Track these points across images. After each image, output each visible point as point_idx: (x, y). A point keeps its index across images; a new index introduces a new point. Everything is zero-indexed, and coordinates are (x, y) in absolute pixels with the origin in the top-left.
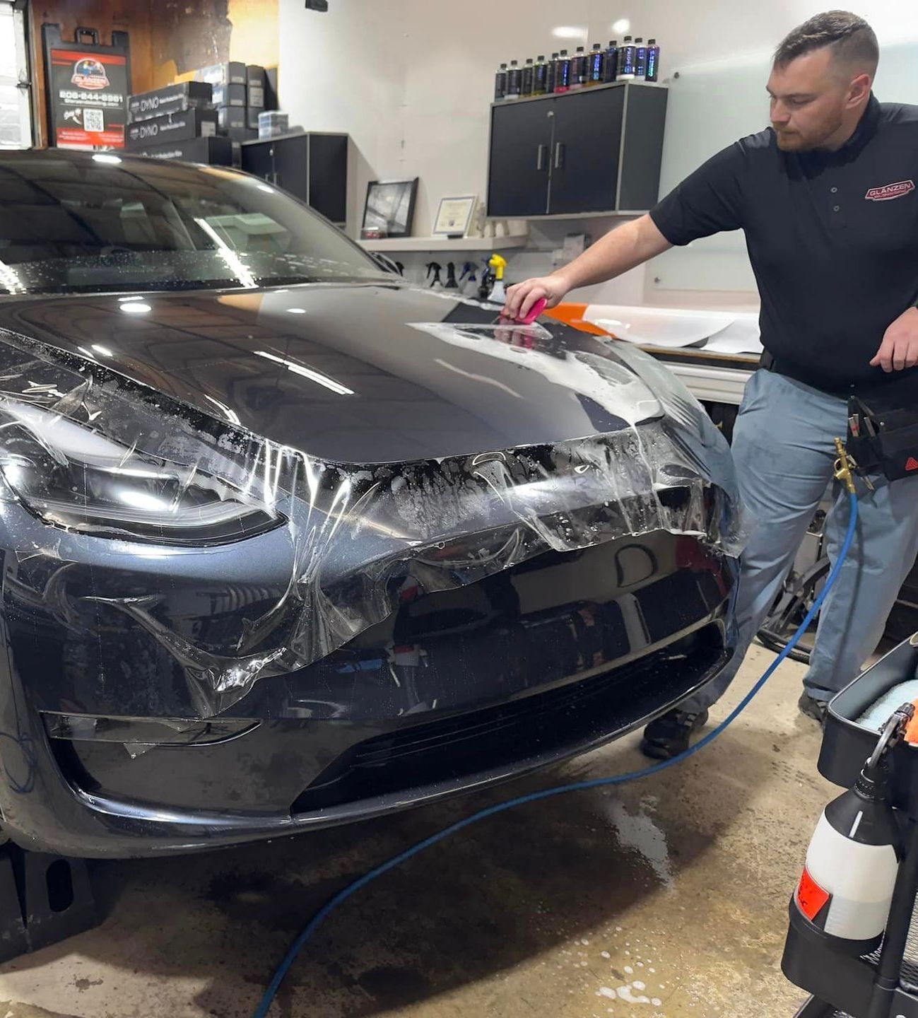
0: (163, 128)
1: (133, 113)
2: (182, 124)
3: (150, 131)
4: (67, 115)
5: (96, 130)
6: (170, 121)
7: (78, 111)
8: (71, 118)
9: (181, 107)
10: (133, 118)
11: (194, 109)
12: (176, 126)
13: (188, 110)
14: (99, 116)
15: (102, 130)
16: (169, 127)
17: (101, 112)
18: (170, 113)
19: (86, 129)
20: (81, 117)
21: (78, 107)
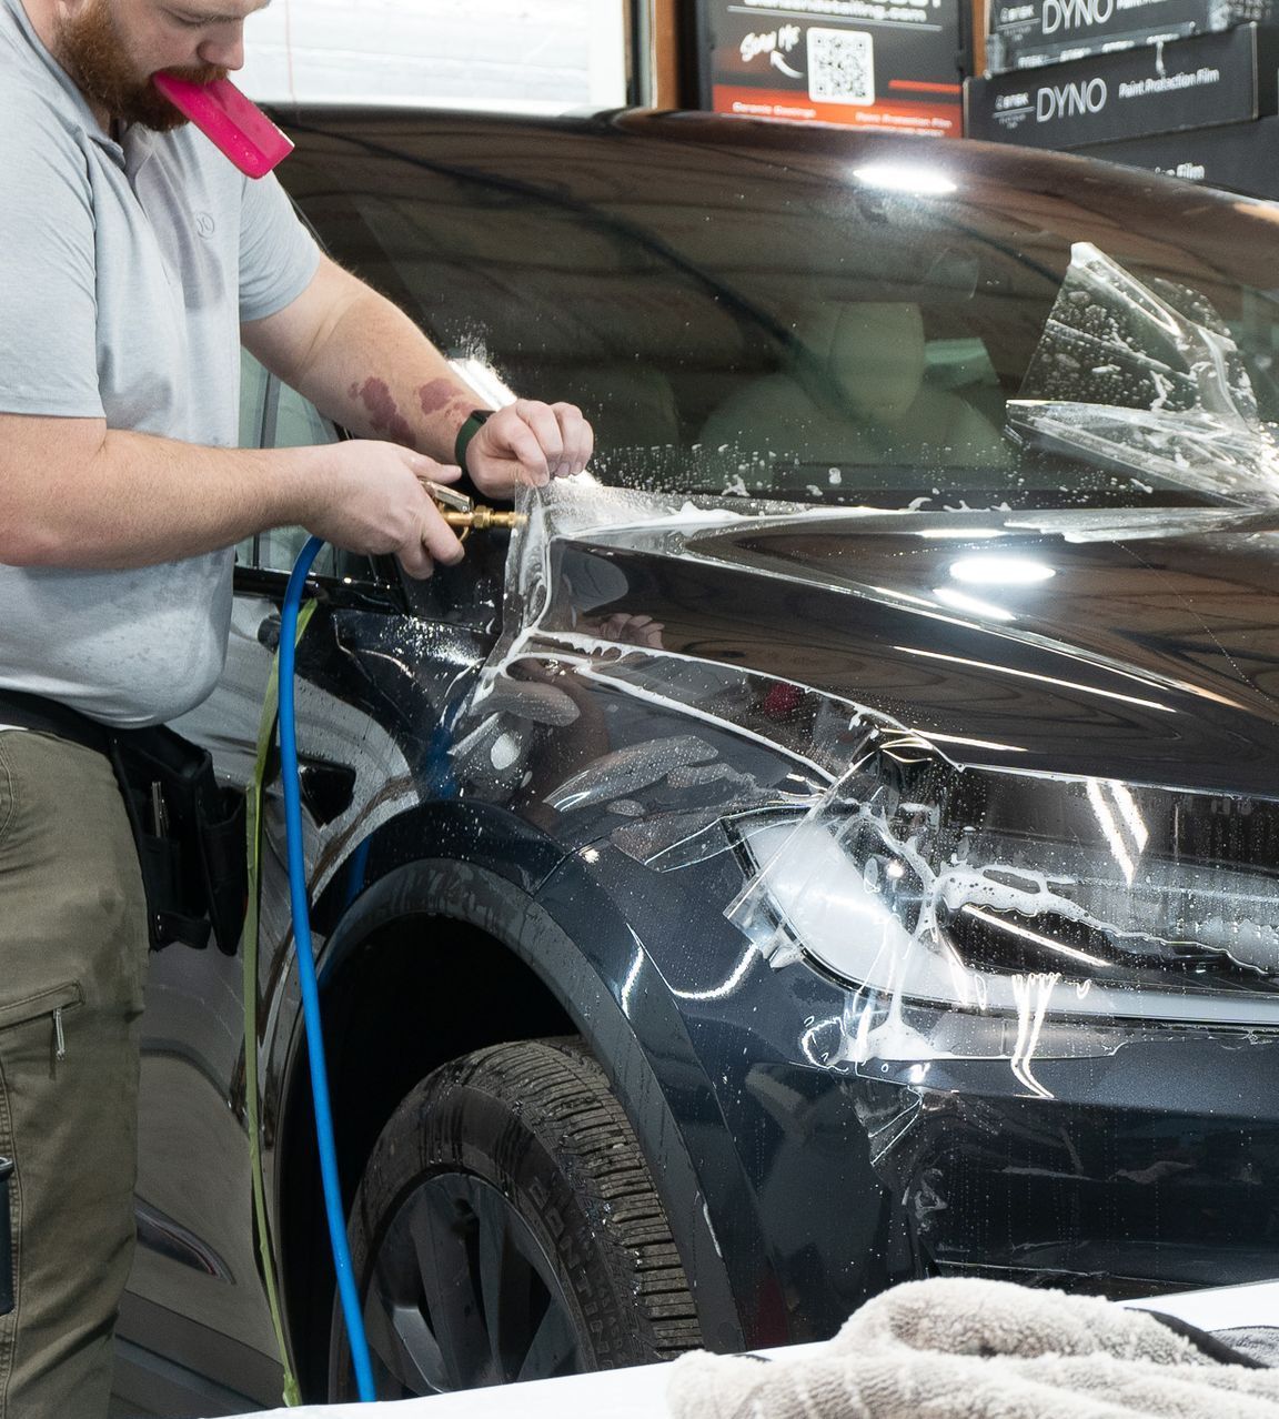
0: (1127, 90)
1: (1007, 40)
2: (1208, 76)
3: (1080, 98)
4: (752, 46)
5: (847, 98)
6: (1160, 65)
7: (789, 36)
8: (764, 57)
9: (1203, 18)
10: (1010, 55)
11: (1253, 25)
12: (1183, 81)
13: (1231, 30)
14: (858, 52)
15: (870, 99)
16: (1152, 85)
17: (867, 38)
18: (1159, 40)
19: (814, 95)
20: (797, 56)
21: (794, 22)
